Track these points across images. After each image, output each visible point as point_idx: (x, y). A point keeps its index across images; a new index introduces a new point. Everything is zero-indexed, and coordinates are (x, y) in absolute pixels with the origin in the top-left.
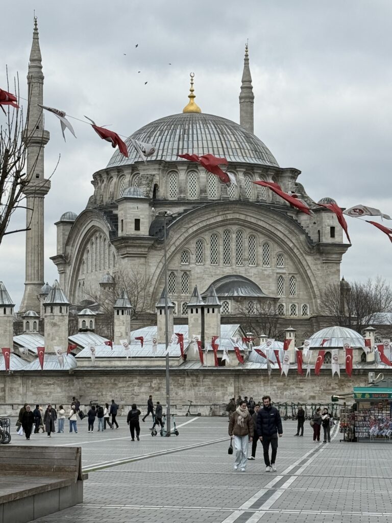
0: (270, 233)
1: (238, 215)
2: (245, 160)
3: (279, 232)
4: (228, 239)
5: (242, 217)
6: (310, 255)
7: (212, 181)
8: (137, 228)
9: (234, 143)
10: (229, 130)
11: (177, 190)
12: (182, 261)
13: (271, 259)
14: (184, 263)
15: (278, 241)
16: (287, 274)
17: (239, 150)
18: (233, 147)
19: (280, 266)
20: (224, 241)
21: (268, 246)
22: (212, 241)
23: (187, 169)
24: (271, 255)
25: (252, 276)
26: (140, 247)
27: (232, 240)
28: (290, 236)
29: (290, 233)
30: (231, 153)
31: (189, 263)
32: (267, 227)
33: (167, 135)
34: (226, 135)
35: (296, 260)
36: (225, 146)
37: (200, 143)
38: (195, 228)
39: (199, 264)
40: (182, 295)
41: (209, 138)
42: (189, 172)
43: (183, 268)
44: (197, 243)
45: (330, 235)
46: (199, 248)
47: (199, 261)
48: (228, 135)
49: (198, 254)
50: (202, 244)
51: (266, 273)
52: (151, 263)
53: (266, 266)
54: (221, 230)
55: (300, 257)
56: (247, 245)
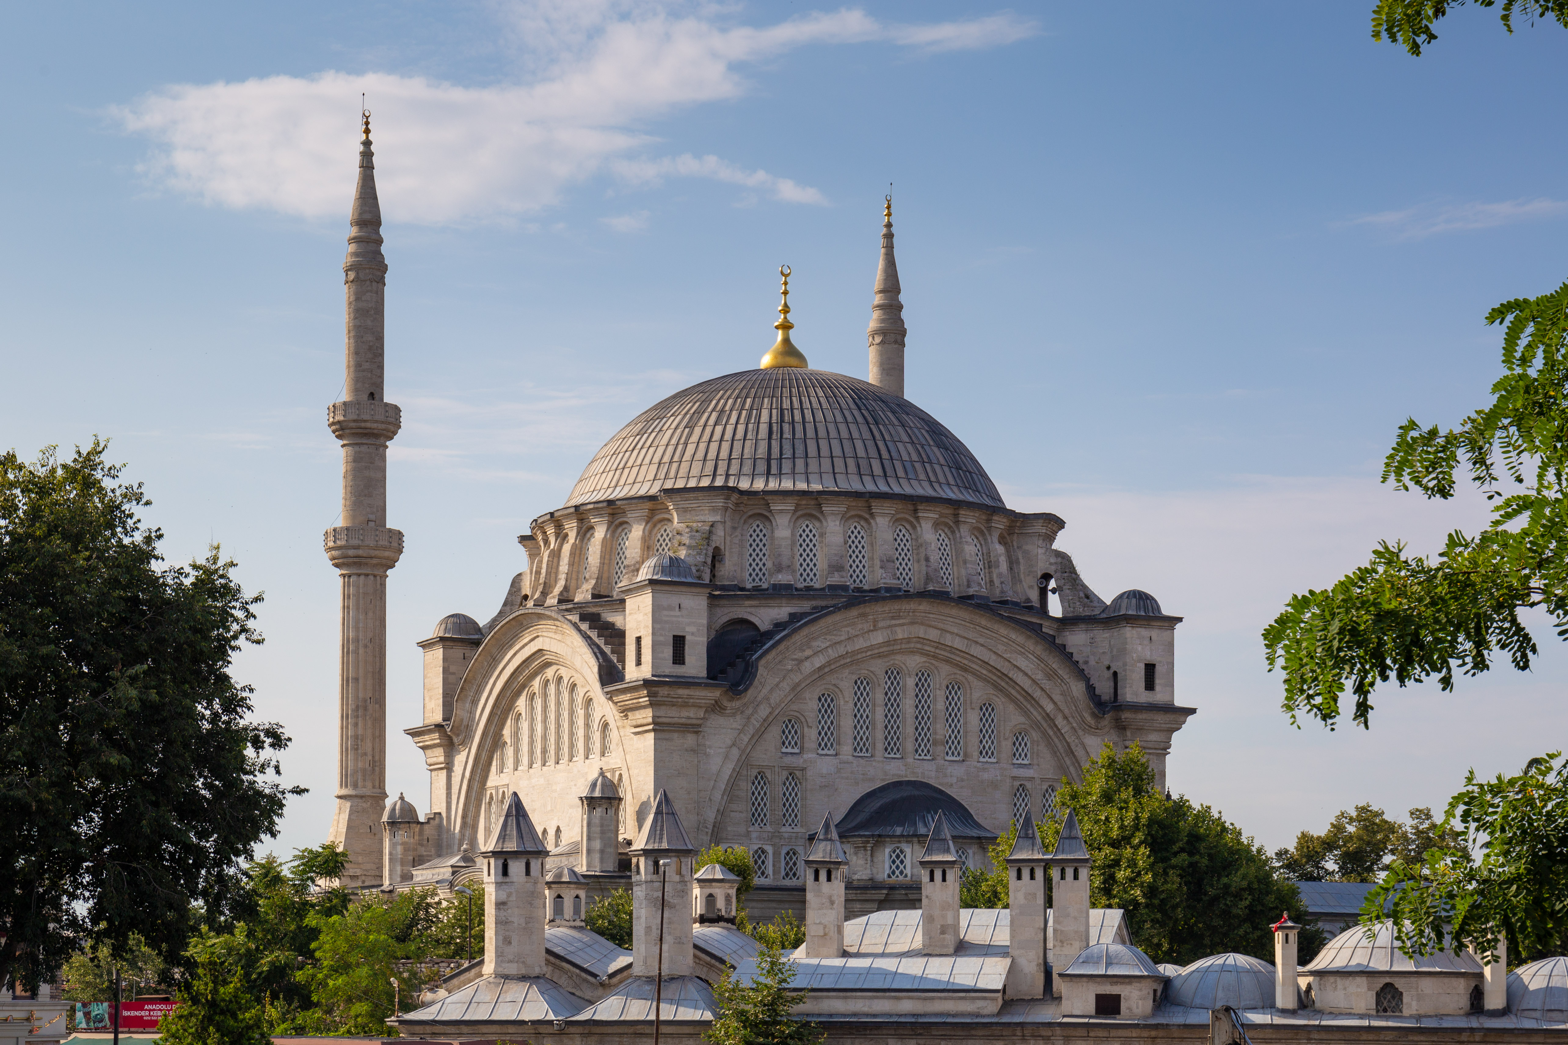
0: (999, 677)
1: (922, 628)
2: (935, 490)
3: (1021, 674)
4: (895, 689)
5: (933, 634)
6: (1094, 734)
7: (856, 542)
8: (679, 658)
9: (906, 447)
10: (889, 414)
11: (769, 564)
12: (784, 743)
13: (999, 742)
14: (790, 750)
15: (1018, 697)
16: (1038, 782)
17: (918, 466)
18: (905, 457)
19: (1020, 761)
20: (886, 694)
21: (993, 710)
22: (856, 694)
23: (795, 511)
24: (999, 732)
25: (952, 785)
26: (685, 705)
27: (904, 693)
28: (1047, 685)
29: (1049, 677)
30: (901, 473)
31: (802, 748)
32: (993, 660)
33: (737, 423)
34: (885, 425)
35: (1060, 747)
36: (885, 455)
37: (823, 444)
38: (819, 661)
39: (826, 751)
40: (783, 829)
41: (845, 434)
42: (798, 518)
43: (788, 760)
44: (820, 700)
45: (1143, 684)
46: (826, 711)
47: (826, 745)
48: (890, 427)
49: (823, 728)
50: (832, 700)
51: (986, 776)
52: (710, 747)
53: (987, 759)
54: (878, 667)
55: (1071, 739)
56: (941, 705)
